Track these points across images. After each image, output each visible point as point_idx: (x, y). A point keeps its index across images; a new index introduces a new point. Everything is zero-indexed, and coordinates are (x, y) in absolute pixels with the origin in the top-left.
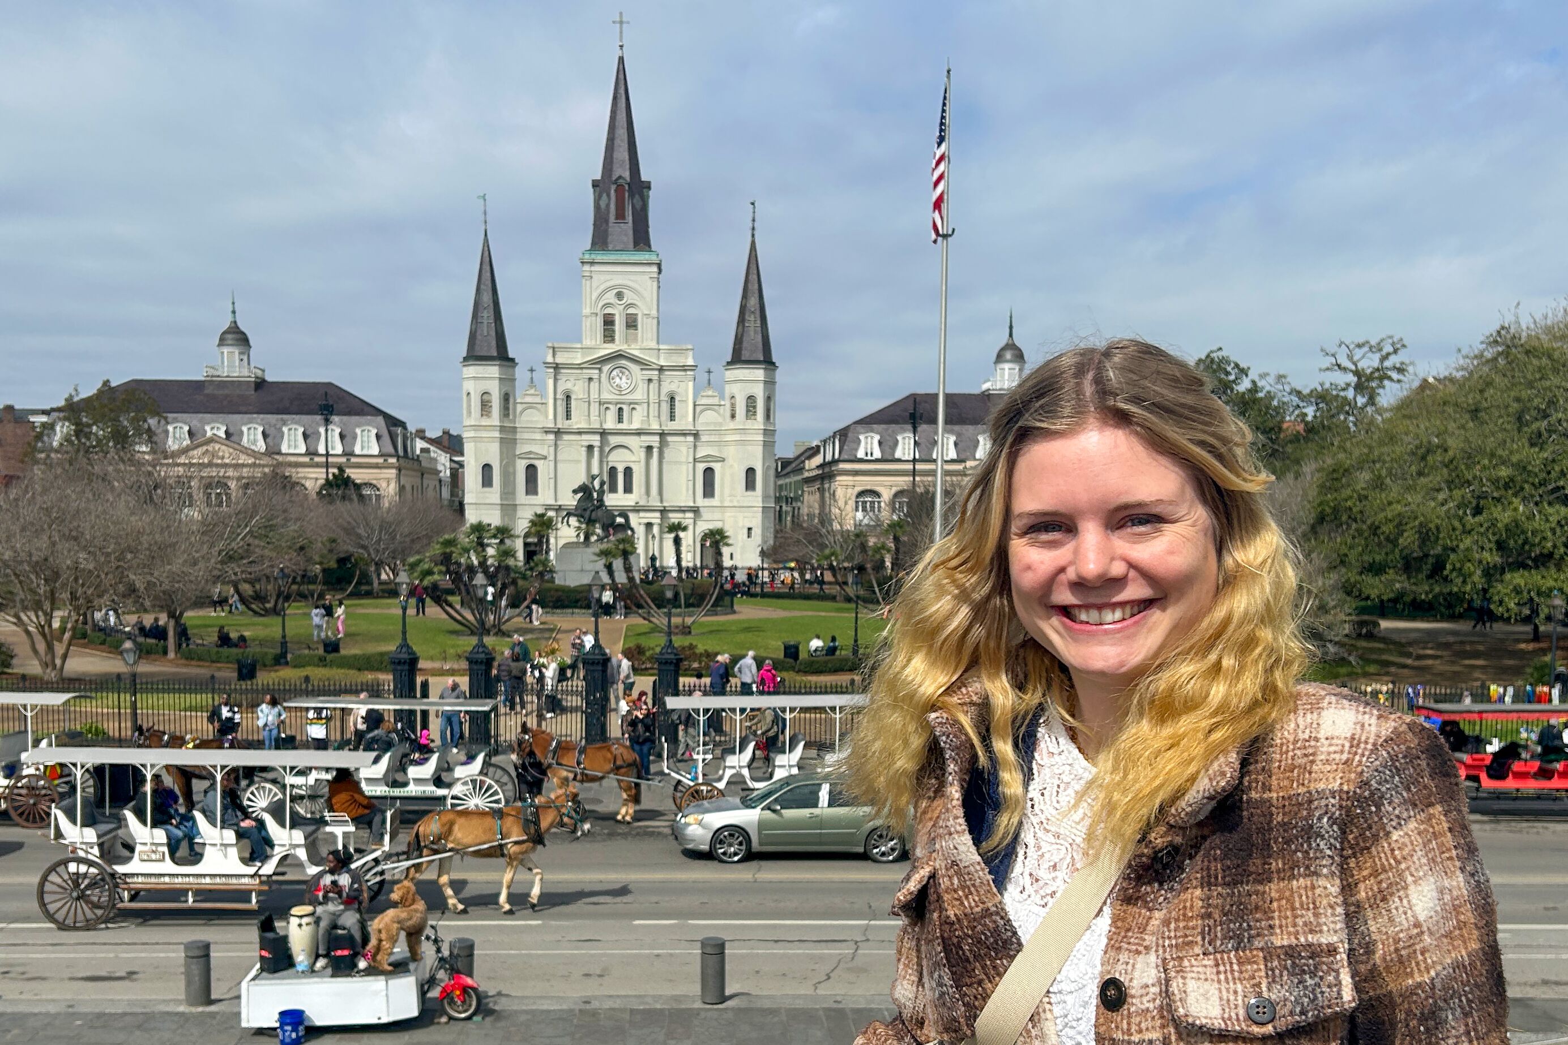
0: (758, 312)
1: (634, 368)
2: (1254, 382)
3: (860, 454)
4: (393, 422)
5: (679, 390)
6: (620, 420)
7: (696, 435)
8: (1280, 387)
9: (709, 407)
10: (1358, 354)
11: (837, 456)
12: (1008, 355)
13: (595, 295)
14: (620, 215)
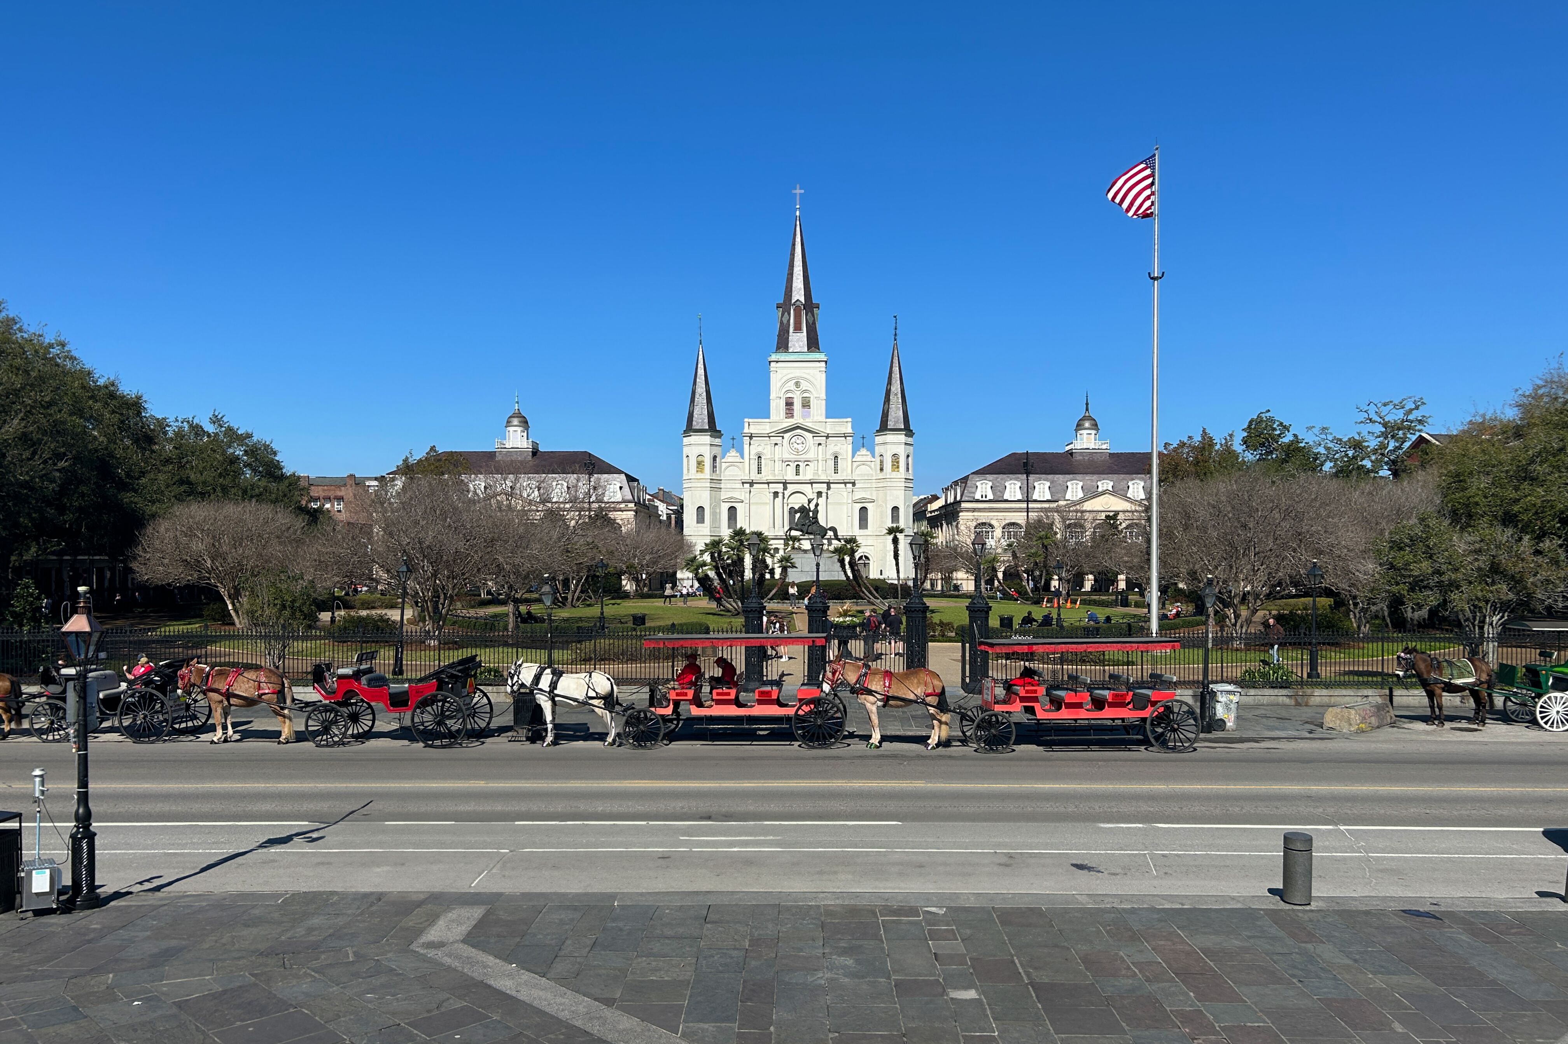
0: (900, 395)
1: (809, 436)
2: (1295, 436)
3: (978, 496)
4: (630, 479)
5: (841, 451)
6: (797, 473)
7: (854, 484)
8: (1324, 436)
9: (864, 463)
10: (1384, 411)
11: (958, 498)
12: (1087, 424)
13: (779, 384)
14: (798, 328)
